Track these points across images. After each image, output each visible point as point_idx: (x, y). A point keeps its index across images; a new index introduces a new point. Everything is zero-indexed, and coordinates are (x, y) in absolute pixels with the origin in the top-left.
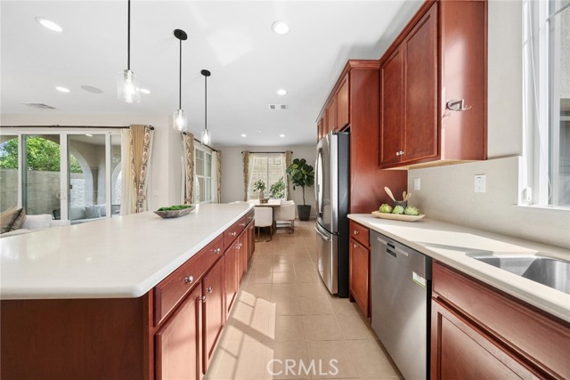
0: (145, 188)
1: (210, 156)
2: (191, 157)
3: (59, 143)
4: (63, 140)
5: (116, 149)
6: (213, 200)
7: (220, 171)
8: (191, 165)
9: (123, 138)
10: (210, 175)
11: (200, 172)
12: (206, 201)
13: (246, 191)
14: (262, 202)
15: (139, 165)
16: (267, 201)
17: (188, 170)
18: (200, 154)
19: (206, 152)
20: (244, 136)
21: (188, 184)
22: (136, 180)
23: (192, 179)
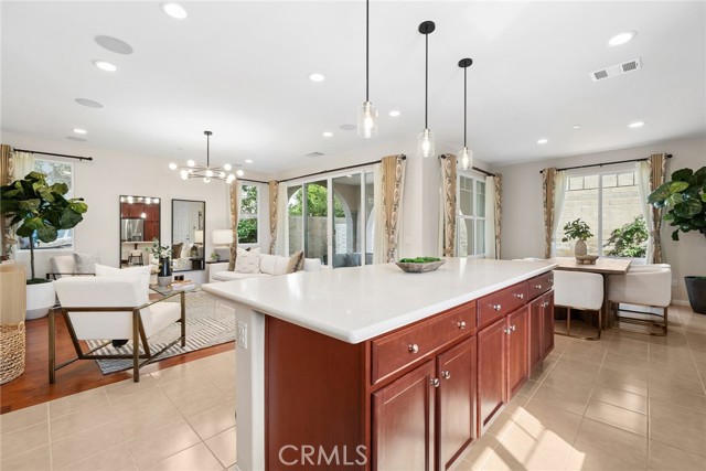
0: (396, 233)
1: (483, 185)
2: (453, 189)
3: (326, 187)
4: (330, 184)
5: (370, 187)
6: (487, 253)
7: (500, 207)
8: (452, 201)
9: (376, 175)
10: (483, 214)
11: (467, 210)
12: (476, 255)
13: (549, 240)
14: (581, 261)
15: (392, 205)
16: (592, 260)
17: (448, 209)
18: (467, 182)
19: (477, 178)
20: (543, 141)
21: (448, 228)
22: (388, 224)
23: (453, 222)
